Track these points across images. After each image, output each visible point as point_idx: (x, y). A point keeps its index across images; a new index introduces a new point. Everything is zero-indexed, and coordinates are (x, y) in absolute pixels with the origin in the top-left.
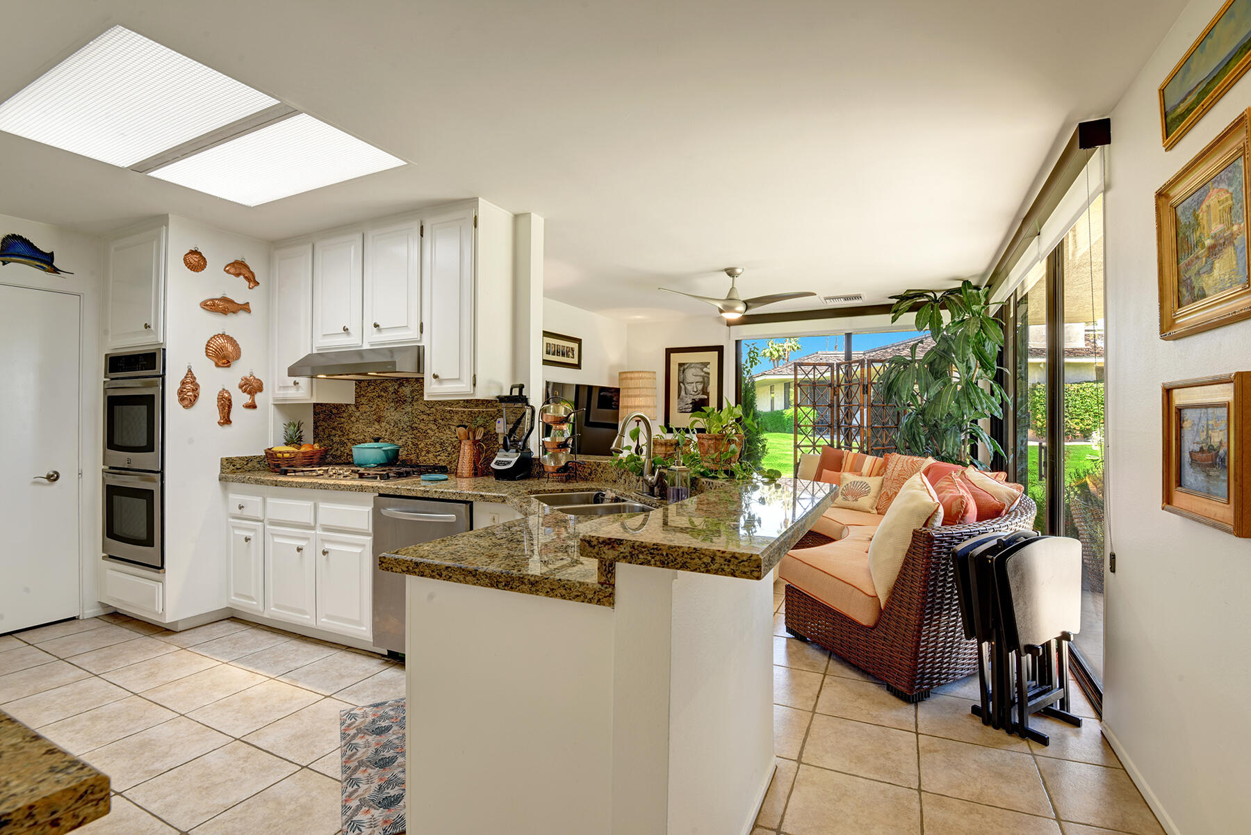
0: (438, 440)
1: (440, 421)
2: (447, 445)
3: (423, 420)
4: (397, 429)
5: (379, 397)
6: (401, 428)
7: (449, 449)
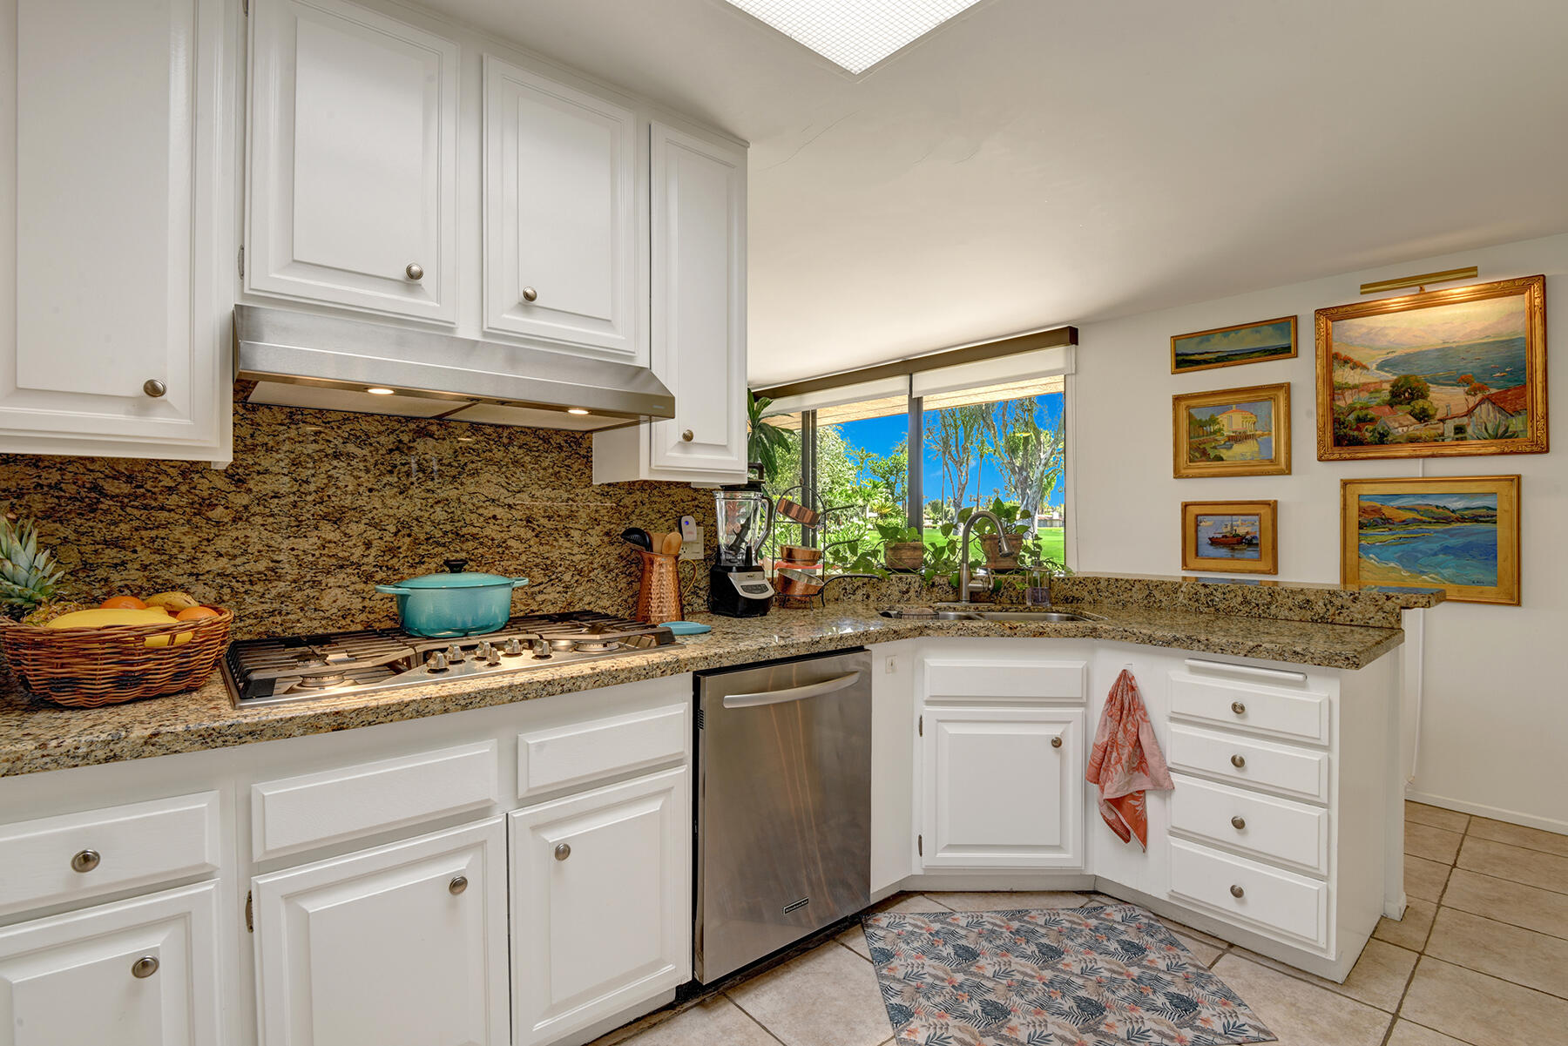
0: (538, 561)
3: (494, 517)
4: (407, 540)
5: (336, 456)
6: (422, 537)
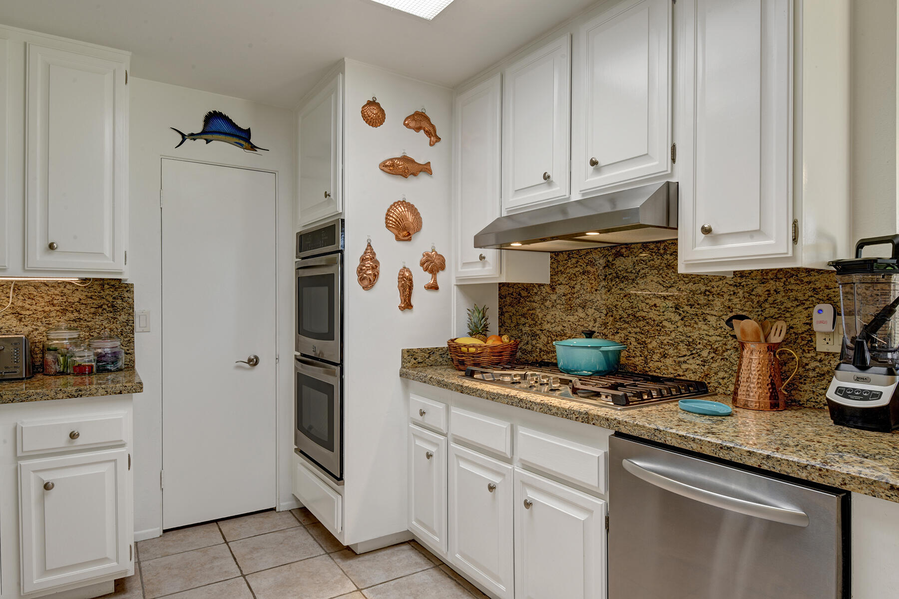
0: (683, 338)
1: (687, 308)
2: (699, 346)
3: (655, 305)
4: (611, 319)
5: (584, 273)
6: (618, 317)
7: (705, 353)
